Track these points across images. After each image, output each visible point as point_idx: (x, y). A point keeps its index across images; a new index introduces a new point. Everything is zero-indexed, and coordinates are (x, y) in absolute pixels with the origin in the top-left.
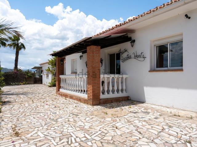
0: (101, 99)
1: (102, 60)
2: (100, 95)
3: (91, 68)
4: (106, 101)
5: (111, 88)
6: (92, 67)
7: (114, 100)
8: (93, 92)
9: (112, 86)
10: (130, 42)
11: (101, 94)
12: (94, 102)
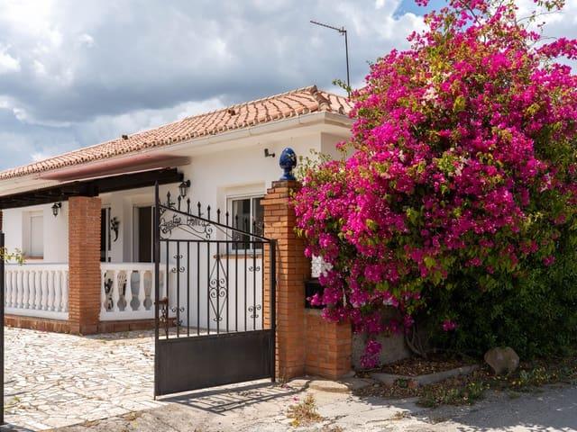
0: (102, 322)
1: (117, 223)
2: (100, 311)
3: (78, 248)
4: (115, 326)
5: (129, 296)
6: (81, 246)
7: (137, 325)
8: (82, 303)
9: (133, 292)
10: (179, 184)
11: (103, 309)
12: (85, 327)
